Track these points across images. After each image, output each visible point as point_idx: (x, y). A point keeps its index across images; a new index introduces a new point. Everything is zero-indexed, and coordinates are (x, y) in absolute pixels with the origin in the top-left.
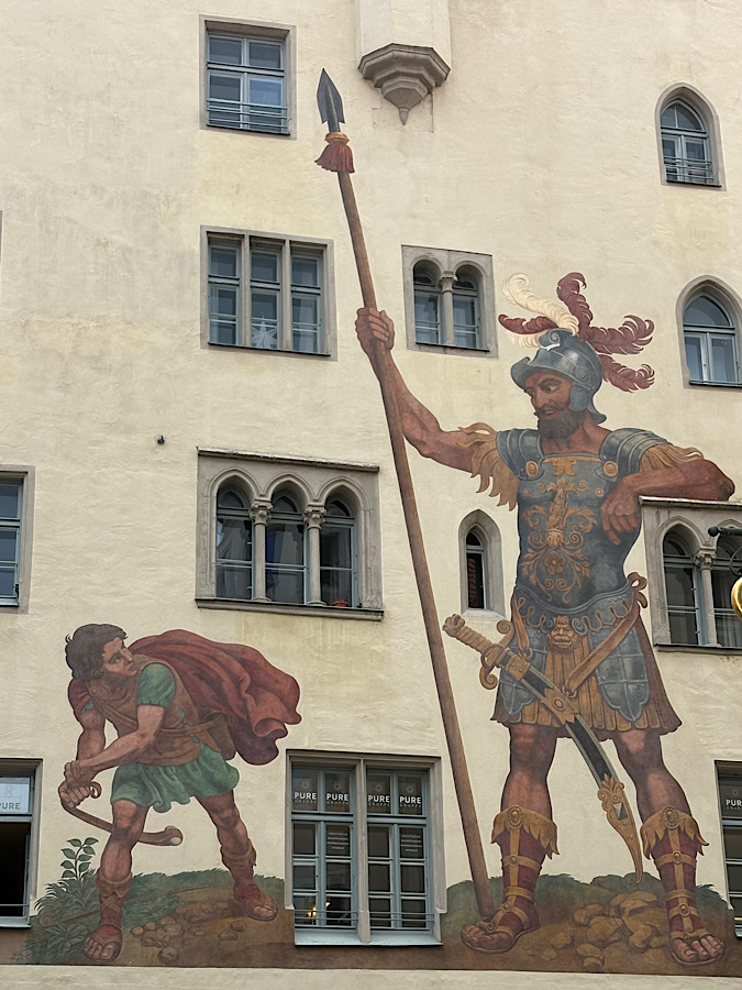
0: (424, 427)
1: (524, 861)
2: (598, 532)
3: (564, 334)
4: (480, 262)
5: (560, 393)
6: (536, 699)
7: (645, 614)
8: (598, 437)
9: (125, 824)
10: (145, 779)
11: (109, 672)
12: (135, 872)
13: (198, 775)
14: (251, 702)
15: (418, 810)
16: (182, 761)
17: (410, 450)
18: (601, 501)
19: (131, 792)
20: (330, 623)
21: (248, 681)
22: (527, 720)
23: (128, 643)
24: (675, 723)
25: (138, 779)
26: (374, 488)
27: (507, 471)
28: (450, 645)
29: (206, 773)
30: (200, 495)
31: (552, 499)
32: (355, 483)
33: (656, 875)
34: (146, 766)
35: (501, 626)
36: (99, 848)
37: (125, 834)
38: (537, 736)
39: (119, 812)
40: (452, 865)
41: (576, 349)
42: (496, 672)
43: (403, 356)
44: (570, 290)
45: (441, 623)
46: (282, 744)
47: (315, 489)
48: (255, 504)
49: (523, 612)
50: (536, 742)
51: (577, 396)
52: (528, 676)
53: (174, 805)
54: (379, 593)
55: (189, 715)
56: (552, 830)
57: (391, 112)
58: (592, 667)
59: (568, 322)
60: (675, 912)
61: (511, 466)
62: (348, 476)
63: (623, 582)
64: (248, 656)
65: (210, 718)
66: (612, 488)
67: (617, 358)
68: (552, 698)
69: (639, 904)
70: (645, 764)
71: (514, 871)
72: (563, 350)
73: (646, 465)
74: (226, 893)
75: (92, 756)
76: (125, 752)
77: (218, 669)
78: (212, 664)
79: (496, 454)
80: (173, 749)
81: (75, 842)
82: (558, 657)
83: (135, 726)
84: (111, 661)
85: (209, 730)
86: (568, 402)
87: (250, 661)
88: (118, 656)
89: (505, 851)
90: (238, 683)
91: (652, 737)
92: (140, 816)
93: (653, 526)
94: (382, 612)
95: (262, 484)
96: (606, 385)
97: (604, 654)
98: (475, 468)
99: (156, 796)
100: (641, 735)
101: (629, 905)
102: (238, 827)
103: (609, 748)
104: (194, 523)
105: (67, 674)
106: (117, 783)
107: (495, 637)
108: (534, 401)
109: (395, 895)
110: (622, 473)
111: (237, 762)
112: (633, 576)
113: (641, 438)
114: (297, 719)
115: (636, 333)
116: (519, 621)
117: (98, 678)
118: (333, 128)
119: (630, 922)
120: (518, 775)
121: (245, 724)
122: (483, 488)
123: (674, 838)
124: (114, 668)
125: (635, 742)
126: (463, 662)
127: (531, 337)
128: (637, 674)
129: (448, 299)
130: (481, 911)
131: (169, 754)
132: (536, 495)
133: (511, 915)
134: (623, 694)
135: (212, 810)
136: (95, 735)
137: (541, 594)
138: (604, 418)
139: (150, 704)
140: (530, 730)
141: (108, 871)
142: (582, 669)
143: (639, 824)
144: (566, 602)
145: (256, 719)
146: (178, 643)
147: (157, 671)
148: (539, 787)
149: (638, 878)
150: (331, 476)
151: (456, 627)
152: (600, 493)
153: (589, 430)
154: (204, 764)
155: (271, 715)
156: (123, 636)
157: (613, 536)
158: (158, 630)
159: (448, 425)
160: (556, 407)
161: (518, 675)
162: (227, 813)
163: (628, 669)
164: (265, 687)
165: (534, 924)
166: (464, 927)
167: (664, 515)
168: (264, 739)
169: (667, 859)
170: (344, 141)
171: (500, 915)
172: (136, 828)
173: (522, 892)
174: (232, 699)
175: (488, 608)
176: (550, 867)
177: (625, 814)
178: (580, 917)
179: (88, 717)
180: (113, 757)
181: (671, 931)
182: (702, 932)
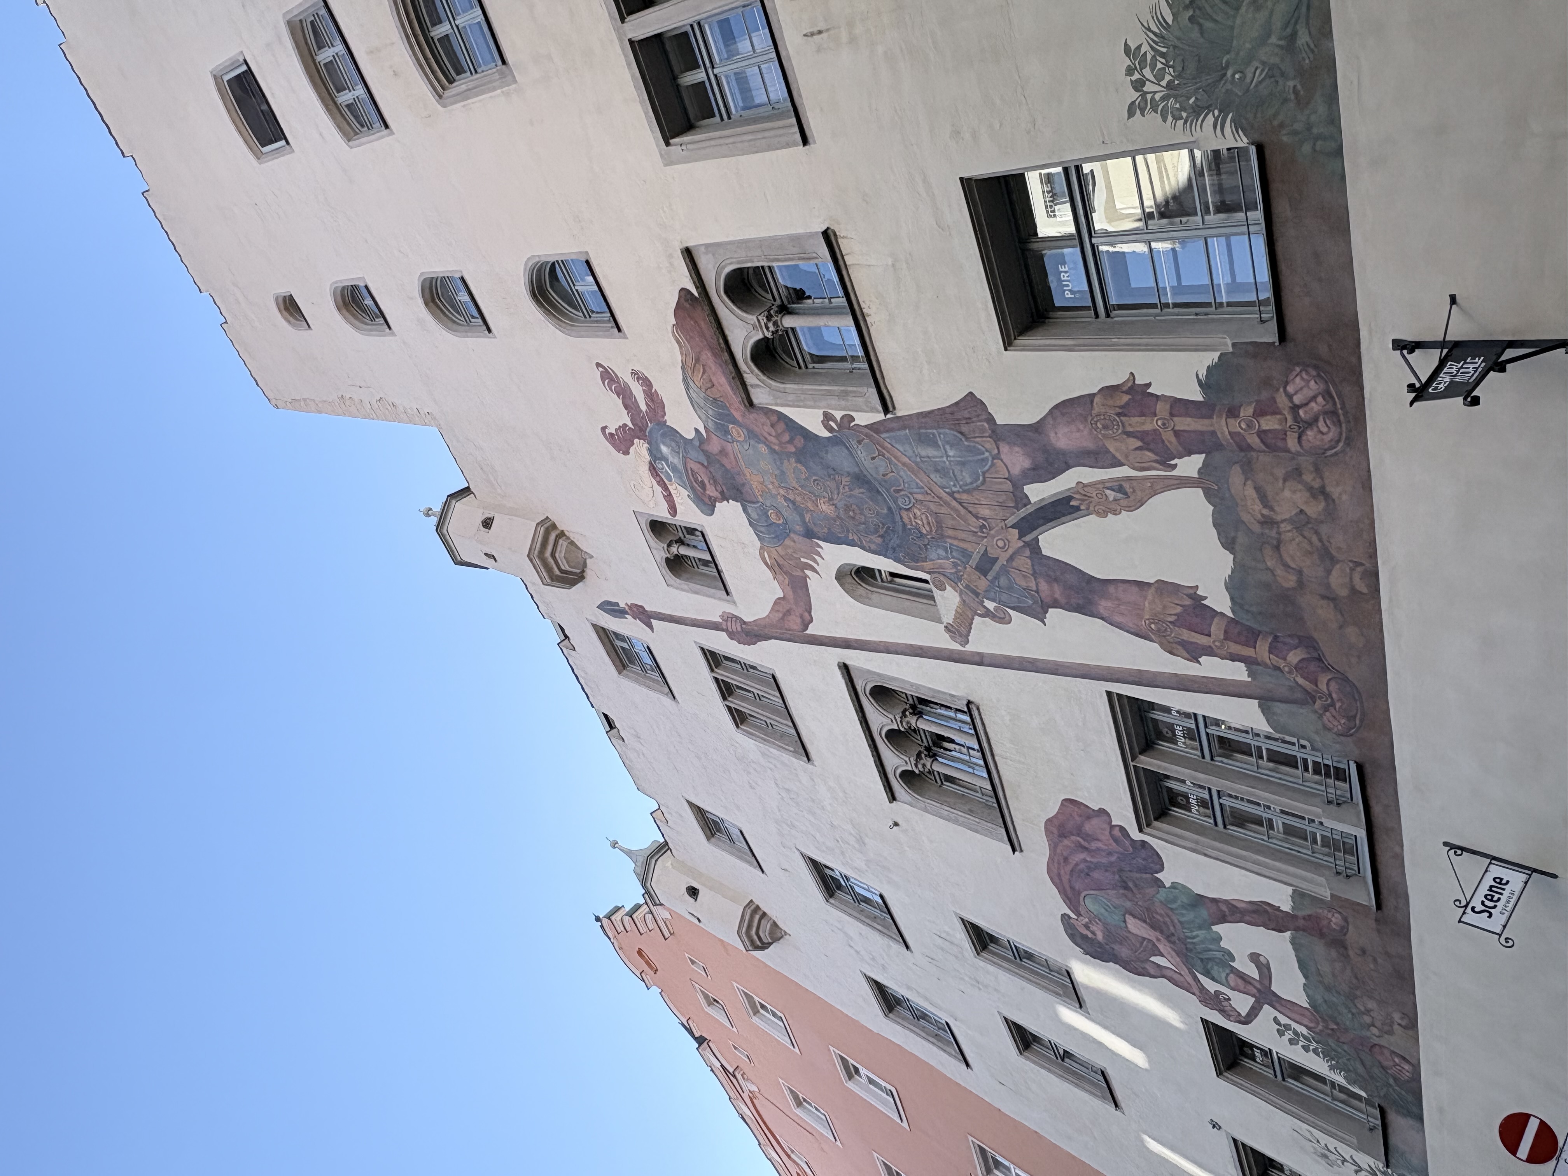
1: (1217, 631)
2: (801, 459)
3: (653, 456)
4: (642, 519)
5: (700, 471)
6: (1004, 570)
7: (861, 418)
8: (715, 440)
9: (1252, 990)
10: (1203, 956)
11: (1104, 939)
12: (1306, 1005)
13: (1188, 915)
14: (1100, 845)
18: (773, 450)
22: (1032, 584)
23: (1073, 916)
24: (975, 401)
25: (1203, 961)
26: (859, 670)
27: (789, 543)
28: (978, 645)
30: (926, 809)
32: (861, 684)
33: (1199, 458)
34: (1188, 950)
36: (1284, 1020)
37: (1264, 995)
38: (1048, 578)
39: (1242, 989)
41: (658, 447)
42: (989, 606)
44: (617, 442)
47: (883, 718)
49: (915, 558)
50: (1056, 580)
51: (693, 454)
52: (982, 571)
53: (1224, 945)
56: (1166, 586)
58: (944, 495)
59: (642, 450)
60: (1254, 440)
61: (783, 537)
62: (858, 686)
63: (838, 440)
66: (753, 435)
67: (642, 406)
68: (997, 549)
70: (1042, 449)
71: (1234, 647)
72: (665, 460)
73: (715, 393)
75: (1188, 982)
76: (1178, 959)
79: (781, 551)
80: (1166, 923)
81: (1281, 1033)
82: (949, 532)
83: (1150, 941)
86: (704, 465)
88: (1087, 927)
89: (1208, 651)
91: (1003, 434)
92: (1241, 975)
94: (967, 699)
95: (895, 758)
96: (670, 423)
97: (924, 477)
98: (798, 572)
99: (1218, 955)
100: (1004, 448)
101: (1256, 508)
102: (1237, 905)
106: (1211, 978)
111: (1165, 878)
112: (827, 426)
114: (1105, 812)
118: (626, 612)
119: (1284, 511)
120: (1103, 611)
121: (1123, 858)
122: (813, 569)
123: (1134, 423)
124: (1099, 934)
125: (1018, 459)
126: (991, 637)
127: (672, 489)
128: (934, 442)
130: (1301, 703)
132: (797, 518)
133: (1299, 667)
134: (962, 463)
137: (888, 534)
138: (698, 431)
139: (1125, 923)
140: (1044, 585)
141: (1306, 1022)
142: (951, 507)
143: (1128, 471)
144: (886, 510)
145: (1115, 846)
146: (1061, 878)
147: (1092, 905)
148: (1111, 589)
149: (1210, 487)
150: (866, 704)
152: (764, 448)
153: (714, 447)
155: (1107, 833)
156: (1067, 916)
157: (797, 443)
160: (714, 478)
161: (985, 581)
162: (1223, 908)
163: (931, 451)
166: (1327, 728)
167: (749, 377)
168: (1133, 847)
169: (1170, 438)
170: (630, 607)
171: (1301, 681)
172: (1256, 984)
173: (1263, 645)
177: (1119, 486)
178: (1288, 580)
181: (1288, 451)
182: (1282, 400)
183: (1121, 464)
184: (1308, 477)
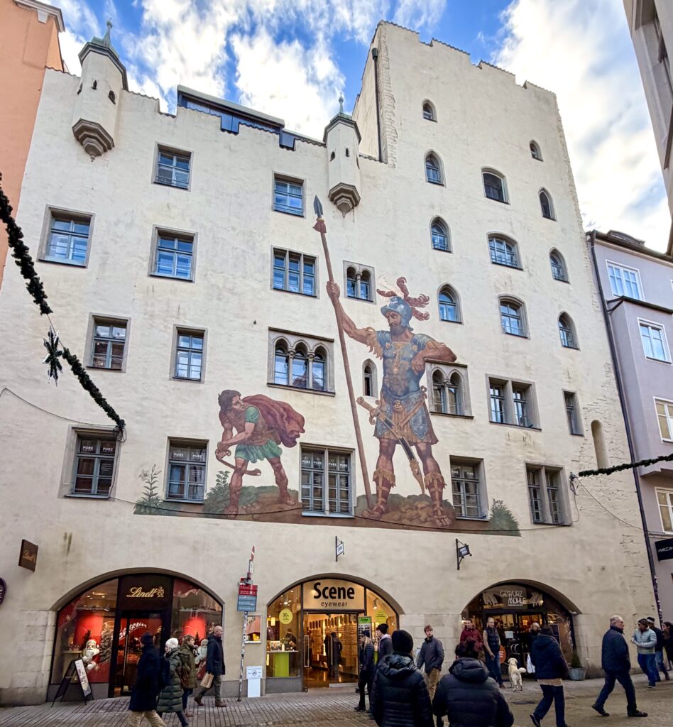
0: (350, 326)
1: (384, 488)
2: (410, 370)
3: (399, 299)
4: (370, 269)
5: (398, 319)
6: (389, 429)
7: (426, 401)
8: (410, 336)
9: (240, 466)
10: (247, 450)
11: (235, 409)
12: (243, 485)
13: (267, 450)
14: (287, 424)
15: (346, 469)
16: (262, 444)
17: (345, 335)
18: (411, 360)
19: (242, 455)
20: (316, 396)
21: (286, 416)
22: (386, 437)
23: (242, 398)
24: (436, 441)
25: (244, 450)
26: (332, 347)
27: (379, 345)
28: (359, 407)
29: (270, 450)
30: (269, 345)
31: (395, 357)
32: (326, 345)
33: (429, 495)
34: (248, 445)
35: (377, 402)
36: (230, 475)
37: (240, 471)
38: (389, 444)
39: (238, 462)
40: (358, 489)
41: (404, 304)
42: (375, 419)
43: (343, 300)
44: (401, 282)
45: (356, 399)
46: (298, 440)
47: (311, 346)
48: (289, 350)
49: (384, 397)
51: (404, 321)
52: (386, 421)
53: (258, 460)
54: (334, 387)
55: (264, 427)
56: (393, 477)
57: (339, 213)
58: (408, 419)
59: (400, 294)
60: (435, 509)
61: (381, 343)
62: (323, 342)
63: (419, 389)
64: (286, 407)
65: (272, 428)
66: (415, 355)
67: (417, 309)
68: (395, 429)
69: (424, 505)
70: (426, 455)
71: (380, 492)
72: (399, 304)
73: (426, 347)
74: (277, 495)
75: (228, 440)
76: (240, 439)
77: (275, 411)
78: (273, 409)
79: (375, 339)
80: (257, 439)
81: (221, 472)
82: (396, 415)
83: (244, 430)
84: (235, 404)
85: (272, 433)
86: (400, 323)
87: (287, 409)
88: (238, 403)
89: (377, 484)
90: (282, 416)
91: (429, 445)
92: (245, 464)
93: (430, 369)
94: (334, 393)
95: (292, 342)
96: (413, 318)
97: (413, 414)
98: (368, 342)
99: (252, 457)
100: (425, 444)
101: (420, 506)
102: (282, 470)
103: (413, 449)
104: (267, 355)
105: (219, 408)
106: (237, 451)
107: (375, 406)
108: (389, 320)
109: (338, 501)
110: (419, 349)
111: (281, 446)
112: (423, 387)
113: (425, 338)
114: (303, 431)
115: (423, 301)
116: (383, 400)
117: (230, 410)
118: (319, 216)
119: (420, 512)
120: (382, 457)
121: (284, 431)
122: (371, 351)
123: (436, 482)
124: (237, 407)
125: (422, 447)
126: (363, 414)
127: (388, 298)
128: (423, 423)
129: (359, 282)
130: (369, 506)
131: (256, 441)
132: (389, 355)
133: (379, 508)
134: (418, 429)
135: (272, 464)
136: (229, 432)
137: (391, 391)
138: (412, 330)
139: (250, 422)
140: (386, 441)
141: (234, 484)
142: (405, 420)
143: (424, 477)
144: (399, 394)
145: (289, 430)
146: (261, 399)
147: (252, 409)
148: (389, 462)
149: (423, 497)
150: (317, 342)
151: (361, 401)
152: (411, 356)
153: (408, 333)
154: (270, 446)
155: (294, 429)
156: (240, 395)
157: (415, 372)
158: (253, 394)
159: (359, 327)
160: (396, 325)
161: (383, 421)
162: (277, 465)
163: (421, 421)
164: (292, 418)
165: (387, 511)
166: (363, 511)
167: (433, 366)
168: (292, 438)
169: (433, 490)
170: (323, 222)
171: (375, 508)
172: (244, 468)
173: (383, 500)
174: (279, 422)
175: (372, 396)
176: (393, 491)
177: (419, 473)
178: (403, 510)
179: (226, 425)
180: (236, 441)
181: (434, 515)
182: (444, 517)
183: (425, 475)
184: (429, 519)
